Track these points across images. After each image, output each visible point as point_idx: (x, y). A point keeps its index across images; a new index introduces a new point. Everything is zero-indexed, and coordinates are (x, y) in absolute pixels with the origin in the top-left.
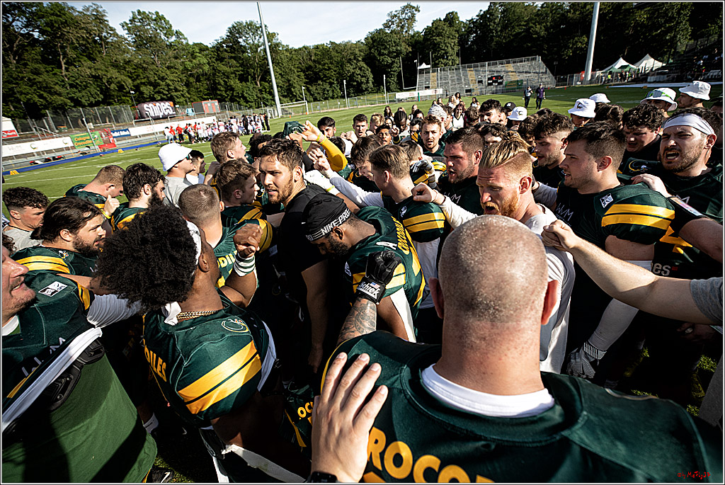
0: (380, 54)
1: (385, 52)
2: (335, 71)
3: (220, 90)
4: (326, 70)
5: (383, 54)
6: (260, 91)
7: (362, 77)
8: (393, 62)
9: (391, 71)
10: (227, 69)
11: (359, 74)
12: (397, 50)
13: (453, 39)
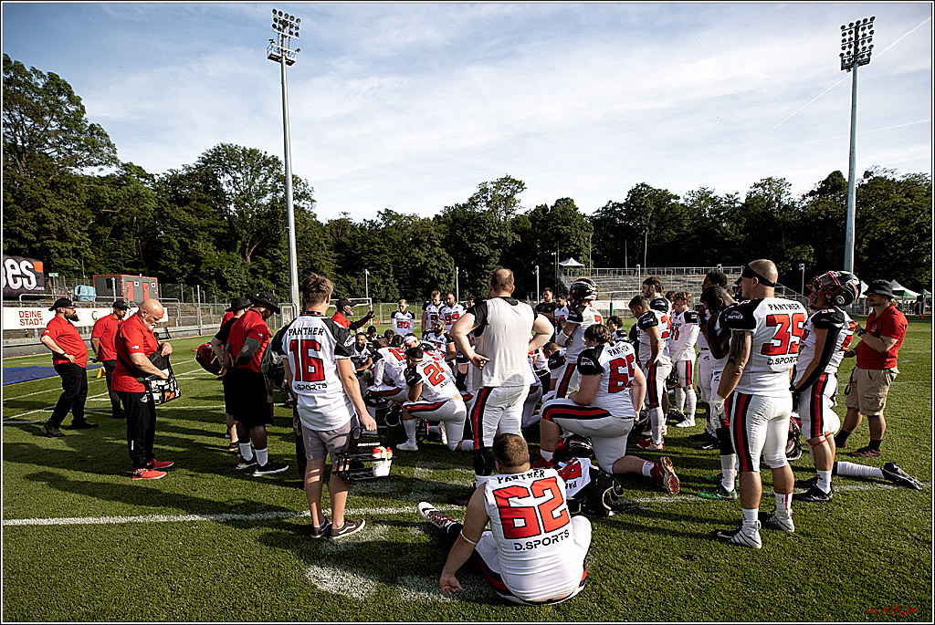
0: (472, 239)
1: (482, 238)
2: (391, 257)
3: (167, 259)
4: (375, 252)
5: (479, 240)
6: (254, 272)
7: (441, 271)
8: (492, 255)
9: (485, 268)
10: (194, 220)
11: (436, 267)
12: (501, 237)
13: (587, 231)
